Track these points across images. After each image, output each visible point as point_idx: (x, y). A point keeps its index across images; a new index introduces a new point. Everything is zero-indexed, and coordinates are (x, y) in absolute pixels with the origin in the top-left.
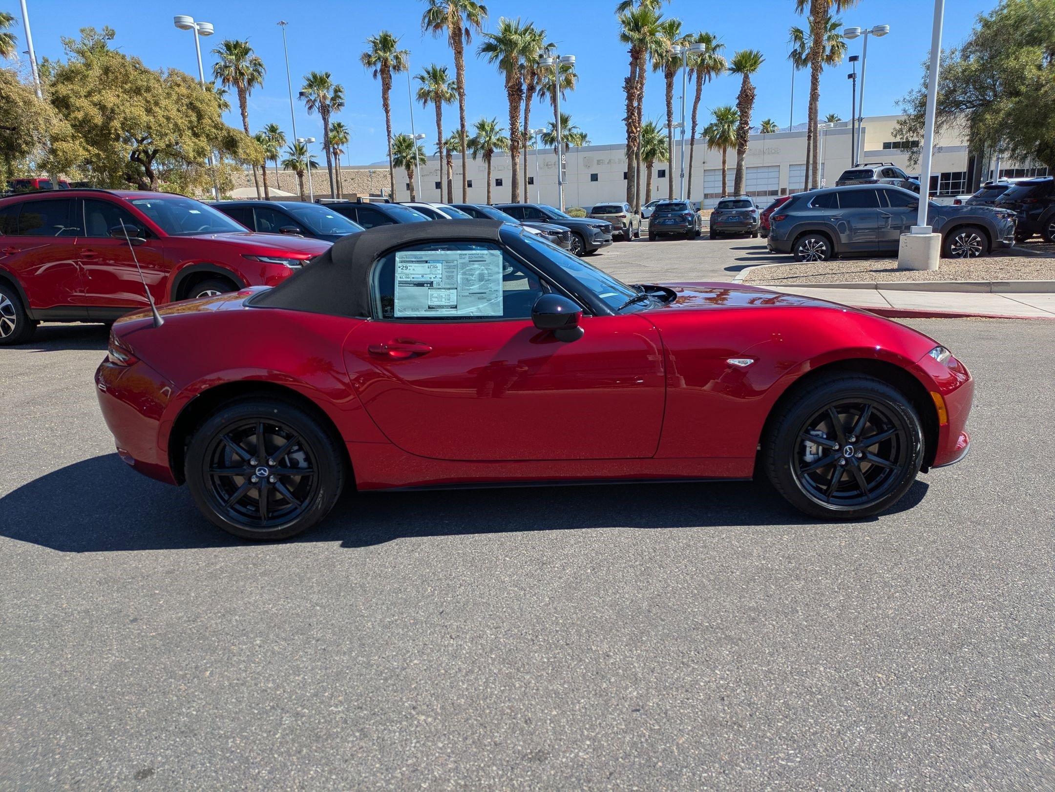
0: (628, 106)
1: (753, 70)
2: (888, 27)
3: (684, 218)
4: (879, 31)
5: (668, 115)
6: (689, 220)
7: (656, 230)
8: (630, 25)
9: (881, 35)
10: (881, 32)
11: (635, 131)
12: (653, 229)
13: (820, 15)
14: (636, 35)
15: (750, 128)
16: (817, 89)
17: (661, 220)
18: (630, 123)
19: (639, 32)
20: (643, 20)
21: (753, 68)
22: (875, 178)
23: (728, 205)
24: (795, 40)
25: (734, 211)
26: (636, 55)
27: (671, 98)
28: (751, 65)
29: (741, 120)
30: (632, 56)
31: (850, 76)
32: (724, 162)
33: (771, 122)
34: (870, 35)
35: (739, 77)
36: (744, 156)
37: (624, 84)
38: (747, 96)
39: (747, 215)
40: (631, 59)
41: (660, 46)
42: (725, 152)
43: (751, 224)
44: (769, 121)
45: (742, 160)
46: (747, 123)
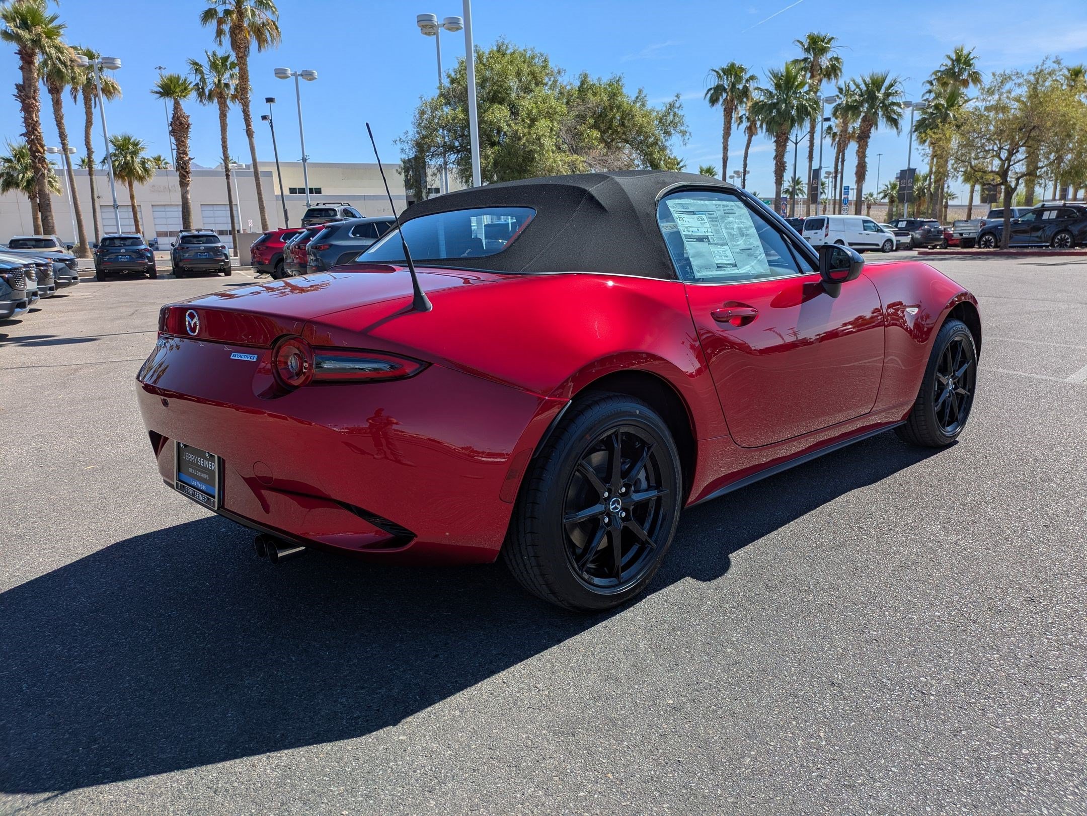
0: (26, 119)
1: (184, 97)
2: (316, 73)
3: (141, 254)
4: (308, 75)
5: (60, 137)
6: (147, 257)
7: (107, 268)
8: (15, 21)
9: (310, 80)
10: (309, 77)
11: (42, 150)
12: (102, 267)
13: (242, 50)
14: (25, 34)
15: (190, 159)
16: (250, 125)
17: (113, 256)
18: (33, 140)
19: (30, 32)
20: (33, 18)
21: (184, 94)
22: (339, 217)
23: (190, 241)
24: (196, 73)
25: (202, 247)
26: (28, 59)
27: (62, 118)
28: (182, 91)
29: (178, 149)
30: (22, 58)
31: (264, 118)
32: (132, 197)
33: (162, 159)
34: (300, 78)
35: (169, 102)
36: (188, 188)
37: (15, 92)
38: (181, 124)
39: (216, 251)
40: (21, 63)
41: (62, 53)
42: (131, 185)
43: (223, 261)
44: (160, 157)
45: (187, 192)
46: (185, 153)
